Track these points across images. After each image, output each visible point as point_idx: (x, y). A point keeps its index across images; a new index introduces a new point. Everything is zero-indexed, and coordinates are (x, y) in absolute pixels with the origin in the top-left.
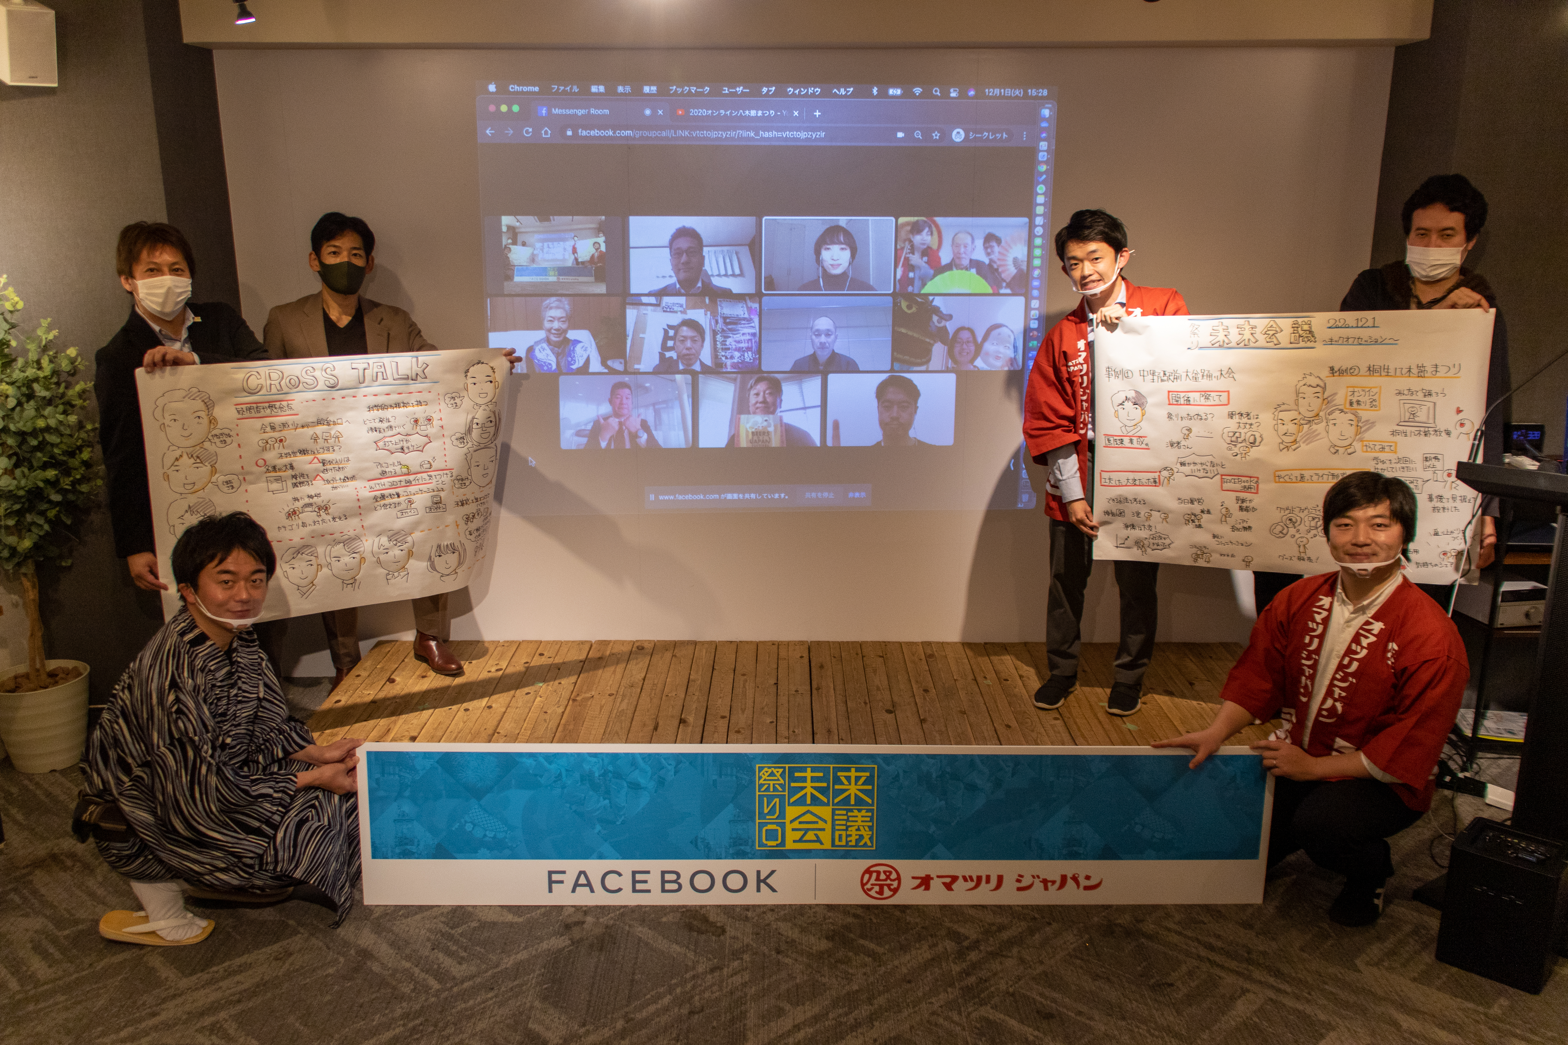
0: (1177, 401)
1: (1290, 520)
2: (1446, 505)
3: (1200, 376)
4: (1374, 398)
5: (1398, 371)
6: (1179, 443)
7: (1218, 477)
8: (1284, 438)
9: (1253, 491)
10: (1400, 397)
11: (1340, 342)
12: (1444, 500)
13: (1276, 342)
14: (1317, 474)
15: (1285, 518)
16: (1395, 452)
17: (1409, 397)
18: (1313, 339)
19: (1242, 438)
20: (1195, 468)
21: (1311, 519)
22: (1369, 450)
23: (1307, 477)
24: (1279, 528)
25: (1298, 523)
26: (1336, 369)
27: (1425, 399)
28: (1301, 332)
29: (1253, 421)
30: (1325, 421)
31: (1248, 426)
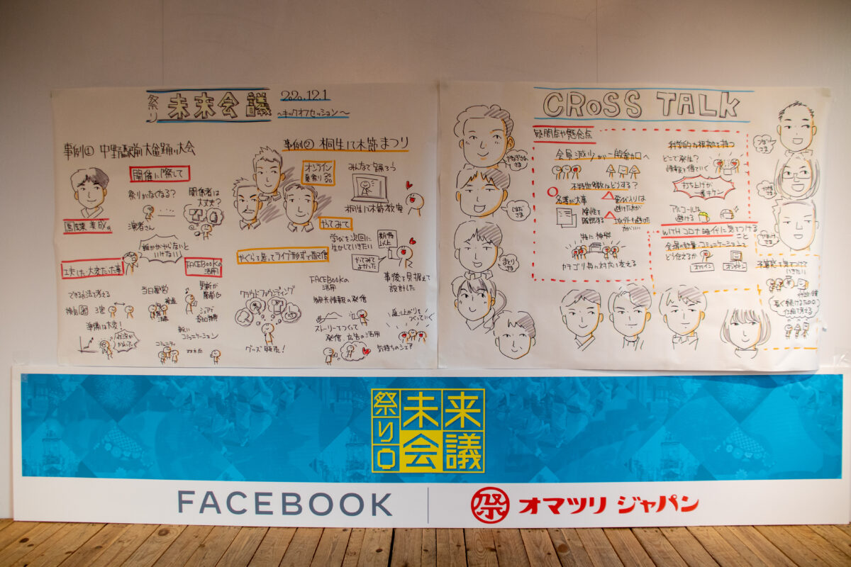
0: (139, 177)
1: (255, 305)
2: (402, 284)
3: (160, 150)
4: (328, 172)
5: (350, 145)
6: (141, 224)
7: (183, 260)
8: (245, 215)
9: (216, 274)
10: (352, 172)
11: (294, 115)
12: (401, 279)
13: (233, 115)
14: (277, 253)
15: (249, 303)
16: (352, 229)
17: (361, 171)
18: (268, 111)
19: (204, 216)
20: (158, 251)
21: (274, 303)
22: (326, 226)
23: (268, 257)
24: (244, 315)
25: (263, 308)
26: (291, 143)
27: (377, 173)
28: (256, 105)
29: (214, 198)
30: (283, 196)
31: (209, 203)
